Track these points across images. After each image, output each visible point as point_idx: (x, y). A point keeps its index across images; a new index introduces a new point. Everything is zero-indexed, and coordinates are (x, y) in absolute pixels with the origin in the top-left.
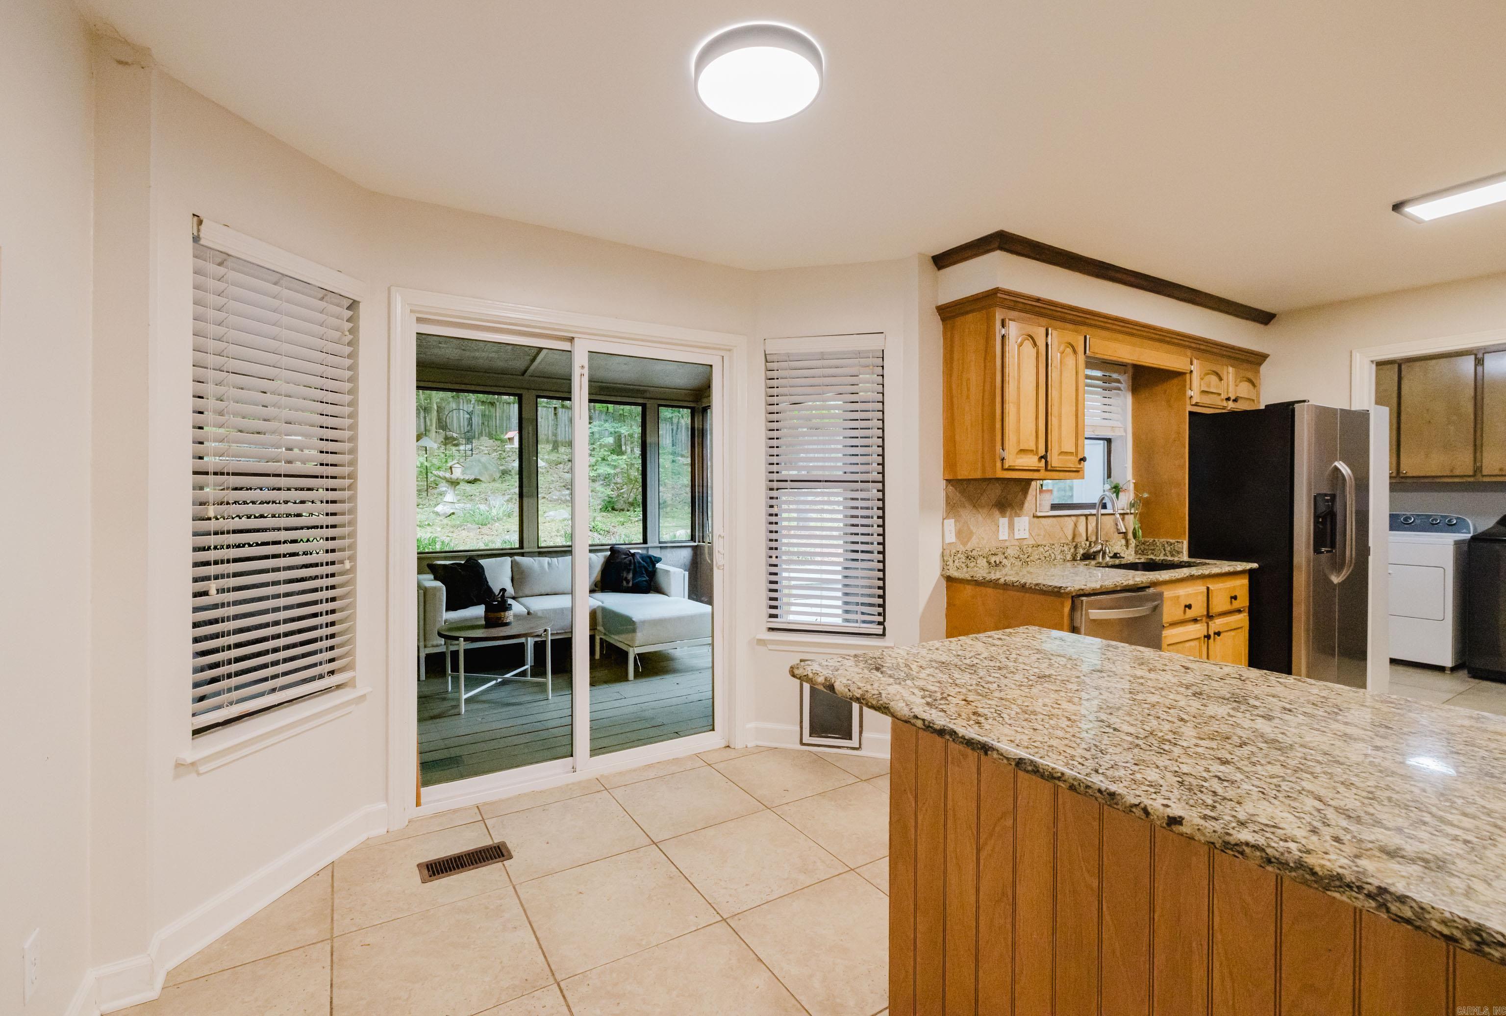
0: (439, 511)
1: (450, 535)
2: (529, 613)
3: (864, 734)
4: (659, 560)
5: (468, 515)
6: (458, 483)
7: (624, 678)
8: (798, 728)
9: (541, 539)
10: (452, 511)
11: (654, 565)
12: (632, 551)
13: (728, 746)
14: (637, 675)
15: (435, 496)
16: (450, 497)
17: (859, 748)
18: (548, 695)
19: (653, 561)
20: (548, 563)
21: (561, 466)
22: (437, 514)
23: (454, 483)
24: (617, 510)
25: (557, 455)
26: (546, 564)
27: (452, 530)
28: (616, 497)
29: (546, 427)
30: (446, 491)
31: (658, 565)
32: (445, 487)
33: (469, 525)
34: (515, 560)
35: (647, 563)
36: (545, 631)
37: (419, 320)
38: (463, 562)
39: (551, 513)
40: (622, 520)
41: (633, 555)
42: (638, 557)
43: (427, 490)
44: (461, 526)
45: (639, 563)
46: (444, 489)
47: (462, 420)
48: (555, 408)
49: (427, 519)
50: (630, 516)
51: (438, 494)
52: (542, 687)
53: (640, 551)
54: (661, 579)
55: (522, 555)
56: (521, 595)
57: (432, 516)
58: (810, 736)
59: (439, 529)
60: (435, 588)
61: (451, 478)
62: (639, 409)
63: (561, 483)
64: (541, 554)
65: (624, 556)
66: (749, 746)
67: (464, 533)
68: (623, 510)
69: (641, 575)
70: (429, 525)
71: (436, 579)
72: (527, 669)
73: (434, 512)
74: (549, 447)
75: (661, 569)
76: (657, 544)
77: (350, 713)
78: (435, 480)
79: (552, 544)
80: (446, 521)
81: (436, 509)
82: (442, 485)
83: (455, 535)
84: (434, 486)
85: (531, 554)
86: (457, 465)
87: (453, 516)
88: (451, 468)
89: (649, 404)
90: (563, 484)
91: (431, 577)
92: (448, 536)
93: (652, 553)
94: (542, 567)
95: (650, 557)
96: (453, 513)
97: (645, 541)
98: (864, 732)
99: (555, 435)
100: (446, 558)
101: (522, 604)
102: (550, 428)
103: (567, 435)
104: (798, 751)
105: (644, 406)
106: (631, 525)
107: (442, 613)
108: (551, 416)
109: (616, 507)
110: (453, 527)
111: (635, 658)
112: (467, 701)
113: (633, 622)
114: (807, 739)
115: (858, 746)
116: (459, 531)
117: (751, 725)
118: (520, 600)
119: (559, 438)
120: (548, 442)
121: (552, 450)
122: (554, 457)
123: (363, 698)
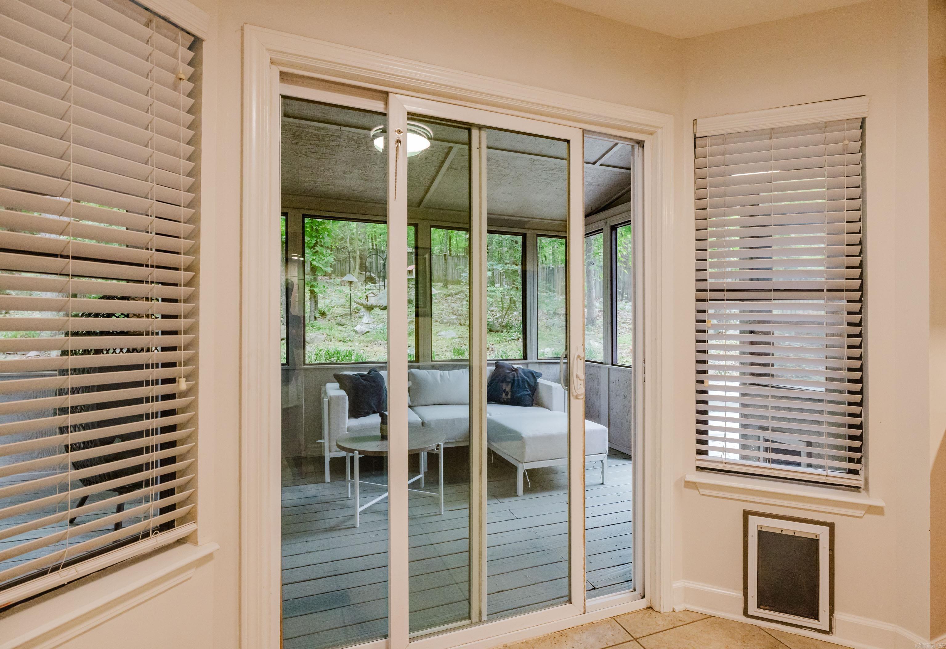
0: (357, 330)
1: (365, 349)
2: (423, 424)
3: (836, 615)
4: (540, 375)
5: (379, 333)
6: (373, 309)
7: (512, 493)
8: (741, 595)
9: (435, 353)
10: (367, 330)
11: (536, 380)
12: (515, 366)
13: (650, 607)
14: (526, 490)
15: (357, 319)
16: (366, 319)
17: (830, 632)
18: (440, 511)
19: (535, 376)
20: (441, 375)
21: (450, 298)
22: (357, 332)
23: (370, 308)
24: (493, 332)
25: (447, 290)
26: (439, 378)
27: (366, 344)
28: (493, 321)
29: (439, 270)
30: (363, 315)
31: (539, 380)
32: (364, 312)
33: (380, 341)
34: (411, 372)
35: (529, 378)
36: (438, 445)
37: (285, 77)
38: (366, 373)
39: (443, 333)
40: (498, 339)
41: (516, 370)
42: (521, 372)
43: (351, 315)
44: (374, 342)
45: (523, 378)
46: (363, 314)
47: (379, 265)
48: (445, 255)
49: (349, 336)
50: (505, 336)
51: (359, 317)
52: (436, 502)
53: (521, 366)
54: (542, 393)
55: (418, 368)
56: (416, 404)
57: (353, 333)
58: (758, 607)
59: (357, 344)
60: (338, 398)
61: (367, 305)
62: (519, 239)
63: (450, 310)
64: (434, 368)
65: (508, 371)
66: (677, 609)
67: (376, 347)
68: (498, 331)
69: (524, 389)
70: (350, 340)
71: (341, 388)
72: (421, 478)
73: (354, 331)
74: (441, 285)
75: (542, 384)
76: (536, 361)
77: (190, 578)
78: (357, 307)
79: (443, 358)
80: (362, 338)
81: (355, 328)
82: (362, 310)
83: (368, 349)
84: (357, 311)
85: (425, 368)
86: (372, 295)
87: (368, 334)
88: (367, 296)
89: (529, 233)
90: (452, 311)
91: (337, 385)
92: (363, 350)
93: (532, 368)
94: (435, 379)
95: (532, 373)
96: (368, 332)
97: (525, 357)
98: (835, 612)
99: (445, 275)
100: (353, 369)
101: (416, 413)
102: (441, 271)
103: (454, 276)
104: (743, 625)
105: (524, 236)
106: (506, 344)
107: (345, 420)
108: (442, 261)
109: (492, 329)
110: (368, 342)
111: (524, 473)
112: (362, 513)
113: (522, 437)
114: (753, 609)
115: (827, 629)
116: (372, 345)
117: (678, 584)
118: (416, 408)
119: (448, 278)
120: (440, 281)
121: (443, 287)
122: (445, 291)
123: (209, 558)
